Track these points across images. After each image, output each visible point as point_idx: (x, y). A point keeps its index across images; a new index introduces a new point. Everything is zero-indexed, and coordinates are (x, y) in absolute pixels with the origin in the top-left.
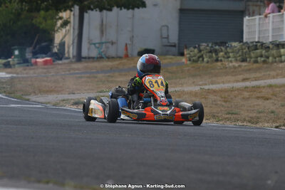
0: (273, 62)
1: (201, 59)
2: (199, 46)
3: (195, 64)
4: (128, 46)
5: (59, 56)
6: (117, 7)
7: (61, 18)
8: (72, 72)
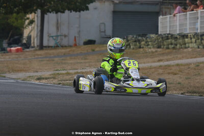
0: (180, 48)
1: (128, 47)
2: (127, 37)
4: (76, 38)
5: (27, 46)
6: (69, 10)
7: (28, 19)
8: (36, 57)
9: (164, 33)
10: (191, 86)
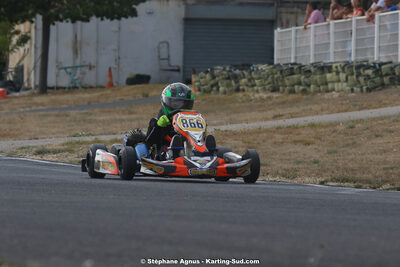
0: (315, 92)
1: (215, 88)
2: (212, 69)
3: (206, 96)
4: (112, 70)
5: (16, 86)
6: (97, 16)
7: (17, 32)
8: (34, 108)
9: (286, 62)
10: (338, 168)
